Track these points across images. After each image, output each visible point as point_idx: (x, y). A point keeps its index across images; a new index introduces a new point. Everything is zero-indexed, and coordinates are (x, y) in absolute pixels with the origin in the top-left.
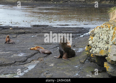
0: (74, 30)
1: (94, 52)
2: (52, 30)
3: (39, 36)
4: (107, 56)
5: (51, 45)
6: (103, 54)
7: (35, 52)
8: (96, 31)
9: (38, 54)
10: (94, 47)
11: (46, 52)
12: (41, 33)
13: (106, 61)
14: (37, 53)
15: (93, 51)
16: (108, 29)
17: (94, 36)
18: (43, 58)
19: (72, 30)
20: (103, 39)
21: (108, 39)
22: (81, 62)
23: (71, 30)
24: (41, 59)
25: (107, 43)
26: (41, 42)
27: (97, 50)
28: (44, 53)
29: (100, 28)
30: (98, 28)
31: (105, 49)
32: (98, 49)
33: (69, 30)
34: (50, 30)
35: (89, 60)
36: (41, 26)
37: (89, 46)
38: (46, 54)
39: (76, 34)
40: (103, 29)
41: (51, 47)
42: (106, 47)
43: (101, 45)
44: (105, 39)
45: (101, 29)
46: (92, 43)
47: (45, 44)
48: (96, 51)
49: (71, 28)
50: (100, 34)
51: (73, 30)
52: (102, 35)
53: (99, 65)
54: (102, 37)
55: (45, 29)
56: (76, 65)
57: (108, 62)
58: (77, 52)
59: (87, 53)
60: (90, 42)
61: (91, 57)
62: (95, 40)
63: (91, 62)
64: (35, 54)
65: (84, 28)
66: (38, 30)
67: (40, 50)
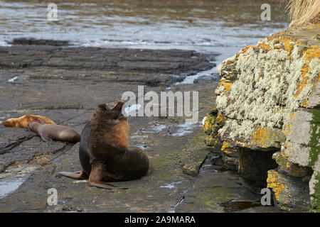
0: (162, 61)
1: (232, 135)
2: (84, 58)
3: (35, 77)
4: (278, 150)
5: (81, 111)
6: (265, 143)
7: (22, 133)
8: (242, 61)
9: (34, 141)
10: (234, 118)
11: (62, 134)
12: (42, 69)
13: (274, 166)
14: (29, 139)
15: (229, 130)
16: (283, 54)
17: (233, 79)
18: (51, 156)
19: (154, 58)
20: (265, 90)
21: (283, 90)
22: (185, 172)
23: (150, 59)
24: (44, 159)
25: (281, 104)
26: (44, 100)
27: (245, 129)
28: (56, 139)
29: (257, 51)
30: (250, 51)
31: (270, 125)
32: (246, 123)
33: (143, 58)
34: (74, 57)
35: (214, 162)
36: (44, 44)
37: (215, 113)
38: (62, 140)
39: (171, 73)
40: (268, 55)
41: (80, 118)
42: (276, 117)
43: (259, 111)
44: (274, 89)
45: (261, 55)
46: (229, 102)
47: (57, 106)
48: (240, 132)
49: (151, 51)
50: (257, 72)
51: (159, 61)
52: (262, 76)
53: (250, 182)
54: (262, 83)
55: (58, 54)
56: (170, 182)
57: (282, 168)
58: (174, 135)
59: (210, 138)
60: (221, 101)
61: (221, 155)
62: (239, 92)
63: (222, 170)
64: (21, 141)
65: (198, 55)
66: (34, 57)
67: (41, 128)
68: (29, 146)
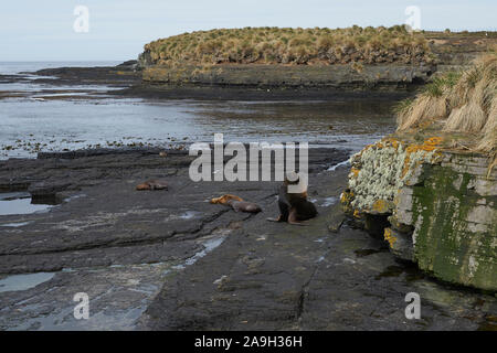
1: (360, 206)
4: (391, 214)
6: (382, 210)
7: (222, 208)
8: (365, 155)
9: (230, 213)
10: (361, 194)
11: (248, 208)
13: (388, 225)
14: (227, 211)
15: (358, 202)
16: (392, 150)
17: (360, 168)
18: (242, 222)
20: (381, 175)
21: (393, 174)
22: (330, 231)
24: (237, 224)
25: (392, 183)
27: (369, 201)
28: (245, 211)
29: (374, 149)
30: (370, 148)
31: (385, 197)
32: (368, 197)
35: (349, 223)
37: (348, 191)
38: (248, 212)
39: (320, 164)
40: (382, 151)
41: (260, 196)
42: (389, 192)
43: (377, 189)
44: (387, 174)
45: (377, 151)
46: (357, 183)
48: (365, 203)
50: (375, 162)
52: (379, 165)
53: (373, 236)
54: (378, 170)
56: (320, 237)
57: (394, 226)
59: (346, 208)
60: (352, 182)
61: (353, 218)
62: (364, 177)
63: (355, 228)
64: (222, 213)
65: (337, 151)
67: (235, 204)
68: (227, 216)
